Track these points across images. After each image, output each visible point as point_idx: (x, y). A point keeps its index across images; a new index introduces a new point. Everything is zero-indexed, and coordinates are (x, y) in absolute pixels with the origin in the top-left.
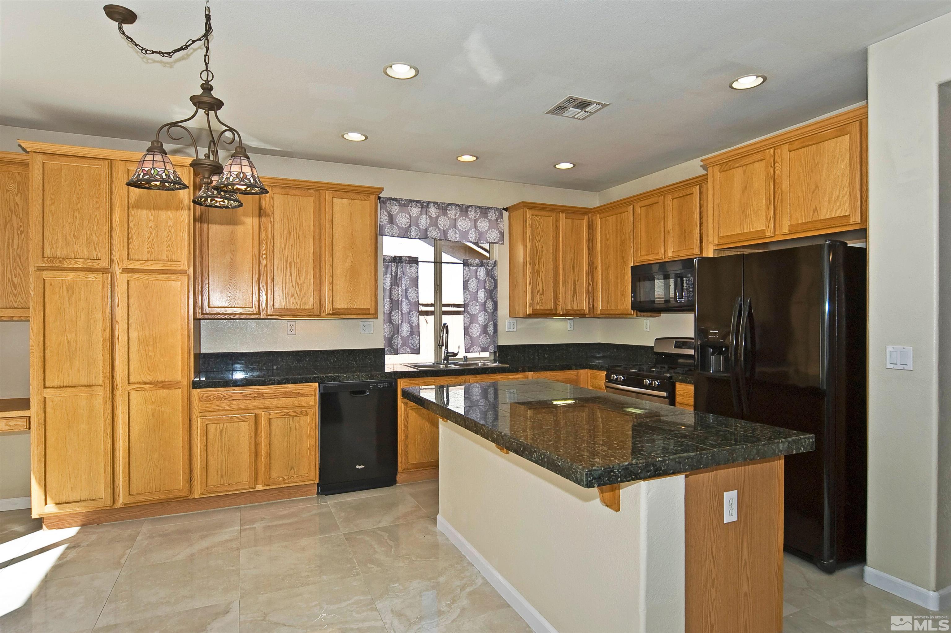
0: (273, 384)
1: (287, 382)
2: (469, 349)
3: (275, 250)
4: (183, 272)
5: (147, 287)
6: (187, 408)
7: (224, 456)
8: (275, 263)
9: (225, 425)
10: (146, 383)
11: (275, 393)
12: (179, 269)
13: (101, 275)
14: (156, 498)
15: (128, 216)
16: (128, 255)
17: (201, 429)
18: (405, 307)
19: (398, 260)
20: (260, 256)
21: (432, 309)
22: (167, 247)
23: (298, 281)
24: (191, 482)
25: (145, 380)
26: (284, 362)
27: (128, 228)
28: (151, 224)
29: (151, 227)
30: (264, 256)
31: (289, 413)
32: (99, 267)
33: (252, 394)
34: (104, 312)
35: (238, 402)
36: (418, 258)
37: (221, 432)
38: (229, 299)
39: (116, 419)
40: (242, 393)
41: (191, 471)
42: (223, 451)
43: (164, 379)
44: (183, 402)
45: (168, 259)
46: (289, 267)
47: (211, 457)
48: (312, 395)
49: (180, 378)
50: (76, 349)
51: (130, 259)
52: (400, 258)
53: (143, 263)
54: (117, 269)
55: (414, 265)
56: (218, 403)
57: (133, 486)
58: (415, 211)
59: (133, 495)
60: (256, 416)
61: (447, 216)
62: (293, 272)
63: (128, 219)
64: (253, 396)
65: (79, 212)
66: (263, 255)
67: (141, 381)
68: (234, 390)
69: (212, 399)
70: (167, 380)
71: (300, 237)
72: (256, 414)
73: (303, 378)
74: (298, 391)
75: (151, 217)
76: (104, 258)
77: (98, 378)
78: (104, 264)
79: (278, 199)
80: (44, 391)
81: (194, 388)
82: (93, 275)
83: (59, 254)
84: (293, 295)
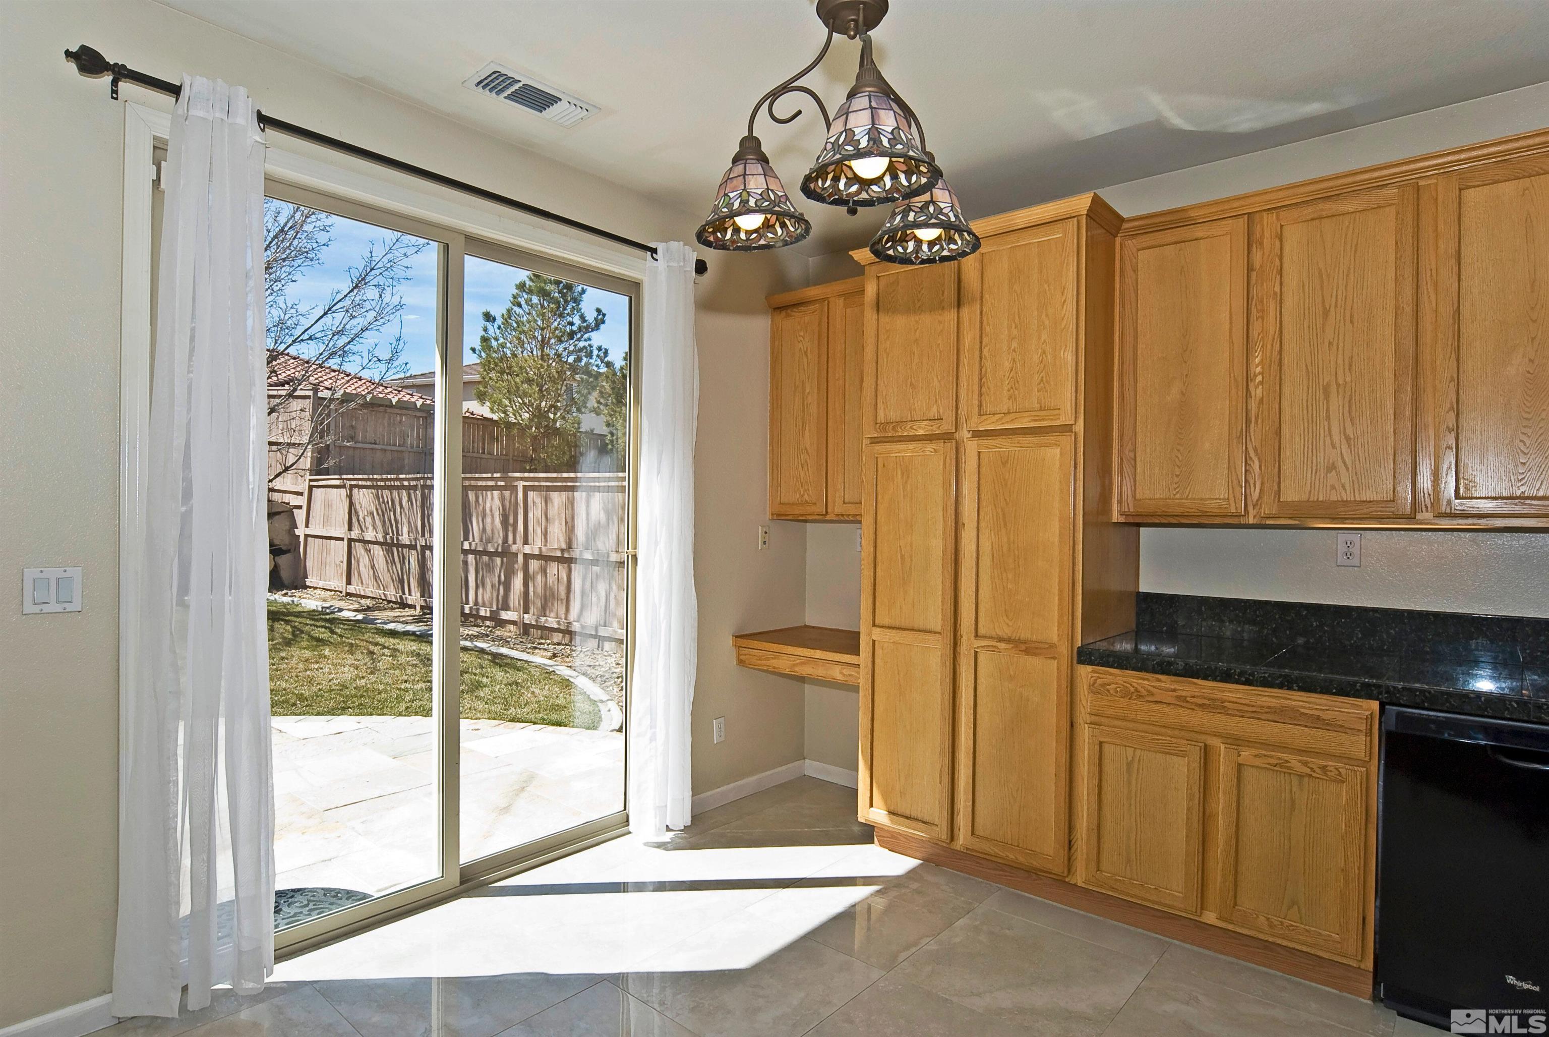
0: (1248, 683)
1: (1287, 684)
3: (1286, 361)
4: (1067, 429)
5: (1007, 462)
6: (1066, 699)
7: (1133, 820)
8: (1286, 390)
9: (1138, 752)
10: (1000, 640)
11: (1253, 706)
12: (1058, 423)
13: (942, 445)
14: (1011, 856)
15: (981, 337)
16: (980, 406)
17: (1089, 749)
20: (1248, 379)
22: (1039, 384)
23: (1350, 432)
24: (1070, 849)
25: (1000, 634)
26: (1325, 632)
27: (981, 357)
28: (1014, 345)
29: (1014, 351)
30: (1259, 378)
31: (1287, 761)
32: (940, 432)
33: (1198, 697)
34: (945, 509)
35: (1166, 709)
37: (1129, 765)
38: (1176, 480)
39: (958, 696)
40: (1174, 690)
41: (1071, 828)
42: (1133, 807)
43: (1029, 636)
44: (1059, 686)
45: (1041, 407)
46: (1322, 397)
47: (1107, 811)
48: (1359, 730)
49: (1055, 639)
50: (910, 568)
51: (982, 413)
53: (1001, 419)
54: (965, 434)
56: (1124, 702)
57: (979, 820)
59: (978, 837)
60: (1206, 751)
62: (1334, 407)
63: (981, 343)
64: (1200, 701)
65: (918, 344)
66: (1255, 376)
67: (994, 634)
68: (1159, 680)
69: (1112, 692)
70: (1034, 638)
71: (1356, 317)
72: (1206, 745)
73: (1331, 681)
74: (1316, 713)
75: (1015, 332)
76: (949, 416)
77: (935, 617)
78: (947, 426)
79: (1294, 236)
80: (874, 628)
81: (1080, 662)
82: (934, 446)
83: (893, 415)
84: (1332, 467)
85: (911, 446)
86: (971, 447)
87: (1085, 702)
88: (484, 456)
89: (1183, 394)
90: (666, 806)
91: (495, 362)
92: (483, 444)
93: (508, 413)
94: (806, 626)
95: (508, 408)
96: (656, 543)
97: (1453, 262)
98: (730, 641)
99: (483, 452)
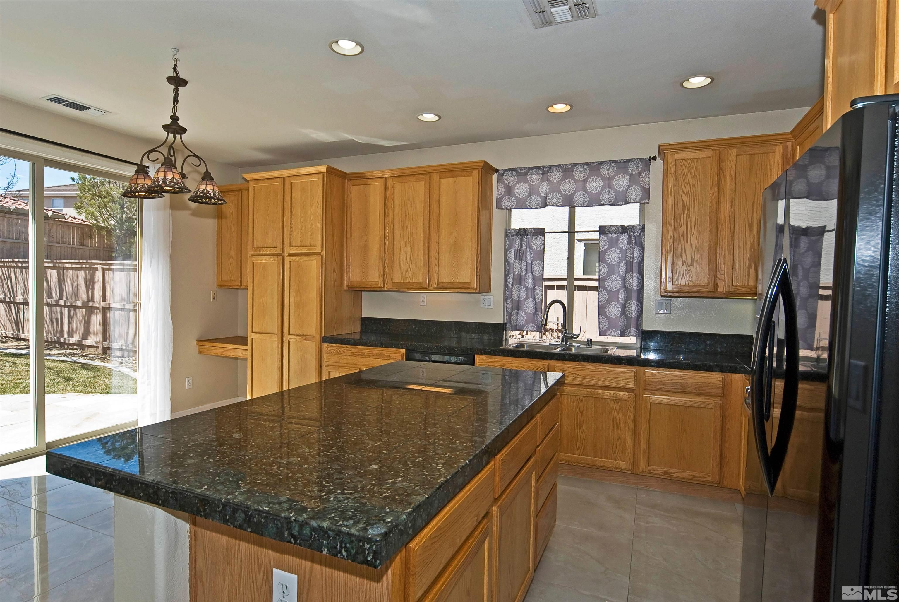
0: (370, 346)
1: (382, 345)
2: (606, 331)
3: (395, 232)
4: (318, 254)
5: (300, 266)
6: (318, 357)
8: (395, 242)
10: (297, 335)
11: (373, 354)
12: (316, 251)
13: (278, 258)
15: (291, 215)
16: (291, 243)
18: (530, 282)
19: (523, 233)
20: (385, 238)
21: (565, 283)
22: (310, 235)
23: (412, 258)
25: (297, 333)
27: (291, 224)
28: (302, 220)
29: (302, 222)
30: (388, 238)
32: (276, 252)
33: (357, 352)
34: (278, 284)
35: (349, 357)
36: (544, 229)
38: (363, 274)
39: (283, 359)
40: (351, 351)
43: (306, 334)
44: (316, 352)
45: (311, 245)
46: (405, 246)
49: (315, 334)
51: (292, 246)
52: (525, 230)
53: (298, 249)
54: (285, 254)
55: (539, 237)
56: (336, 356)
58: (535, 178)
61: (573, 179)
62: (408, 249)
63: (290, 218)
64: (358, 354)
65: (269, 216)
67: (295, 333)
68: (347, 347)
69: (333, 352)
70: (308, 334)
71: (414, 218)
73: (393, 344)
74: (389, 354)
75: (302, 215)
76: (280, 246)
77: (275, 329)
78: (278, 251)
79: (398, 187)
80: (253, 334)
81: (323, 342)
82: (274, 258)
83: (260, 245)
84: (407, 271)
85: (265, 258)
86: (287, 260)
87: (325, 357)
88: (81, 247)
89: (366, 242)
90: (156, 414)
91: (88, 188)
92: (81, 239)
93: (99, 220)
94: (238, 337)
95: (99, 217)
96: (150, 298)
97: (437, 203)
98: (195, 343)
99: (81, 245)
